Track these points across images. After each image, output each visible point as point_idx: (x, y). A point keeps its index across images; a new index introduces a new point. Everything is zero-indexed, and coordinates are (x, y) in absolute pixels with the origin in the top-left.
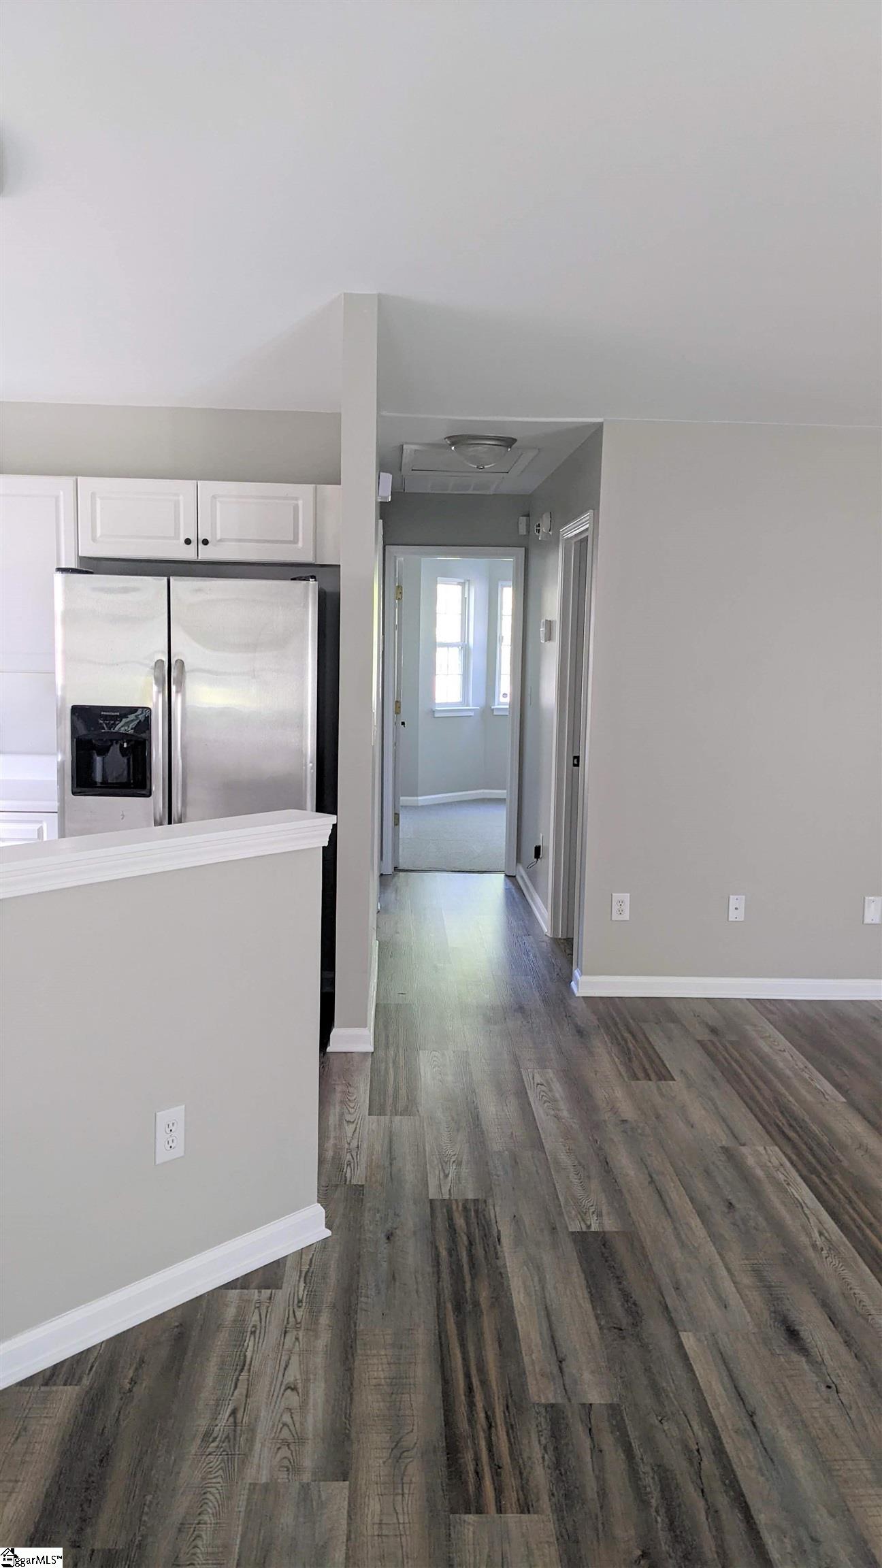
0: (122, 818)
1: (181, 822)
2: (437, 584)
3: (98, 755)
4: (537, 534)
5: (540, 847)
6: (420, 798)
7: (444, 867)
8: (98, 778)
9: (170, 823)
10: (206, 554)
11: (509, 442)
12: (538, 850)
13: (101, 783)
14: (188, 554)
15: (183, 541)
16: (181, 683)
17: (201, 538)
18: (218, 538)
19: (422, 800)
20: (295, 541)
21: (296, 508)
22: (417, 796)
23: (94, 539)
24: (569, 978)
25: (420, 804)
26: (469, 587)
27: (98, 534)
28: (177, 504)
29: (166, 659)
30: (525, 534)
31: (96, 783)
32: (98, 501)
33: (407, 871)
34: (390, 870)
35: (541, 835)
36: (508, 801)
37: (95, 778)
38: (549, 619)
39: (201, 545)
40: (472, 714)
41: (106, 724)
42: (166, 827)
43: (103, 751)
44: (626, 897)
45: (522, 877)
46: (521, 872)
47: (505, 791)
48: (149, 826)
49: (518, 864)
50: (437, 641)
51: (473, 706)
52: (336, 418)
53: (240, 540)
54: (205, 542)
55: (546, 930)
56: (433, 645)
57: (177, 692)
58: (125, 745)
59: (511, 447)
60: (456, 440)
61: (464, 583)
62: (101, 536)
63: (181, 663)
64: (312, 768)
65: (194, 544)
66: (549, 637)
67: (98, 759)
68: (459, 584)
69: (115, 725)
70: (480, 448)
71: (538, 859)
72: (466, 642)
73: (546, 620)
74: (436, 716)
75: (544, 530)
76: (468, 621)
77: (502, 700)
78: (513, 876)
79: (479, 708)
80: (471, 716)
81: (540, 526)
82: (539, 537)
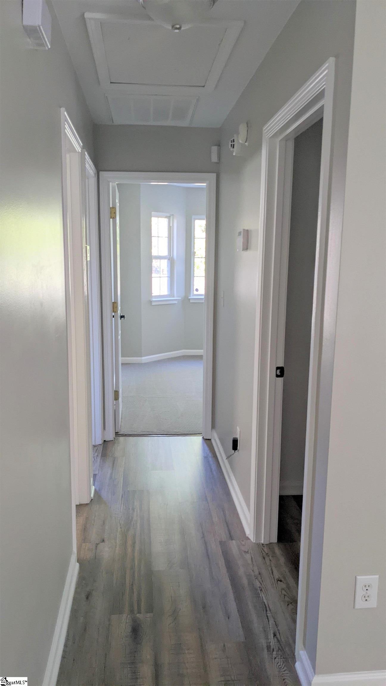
2: (151, 217)
5: (237, 440)
6: (143, 358)
7: (155, 431)
12: (235, 443)
19: (145, 359)
22: (141, 357)
25: (143, 362)
26: (173, 219)
30: (216, 160)
33: (126, 435)
34: (110, 436)
35: (239, 431)
40: (176, 302)
45: (216, 441)
46: (215, 436)
49: (213, 430)
50: (152, 255)
51: (177, 297)
56: (150, 258)
61: (170, 216)
66: (247, 247)
68: (166, 217)
71: (235, 451)
72: (172, 256)
73: (244, 230)
74: (153, 304)
75: (241, 142)
76: (173, 242)
77: (195, 293)
78: (208, 439)
79: (180, 298)
80: (176, 304)
81: (234, 142)
82: (233, 152)
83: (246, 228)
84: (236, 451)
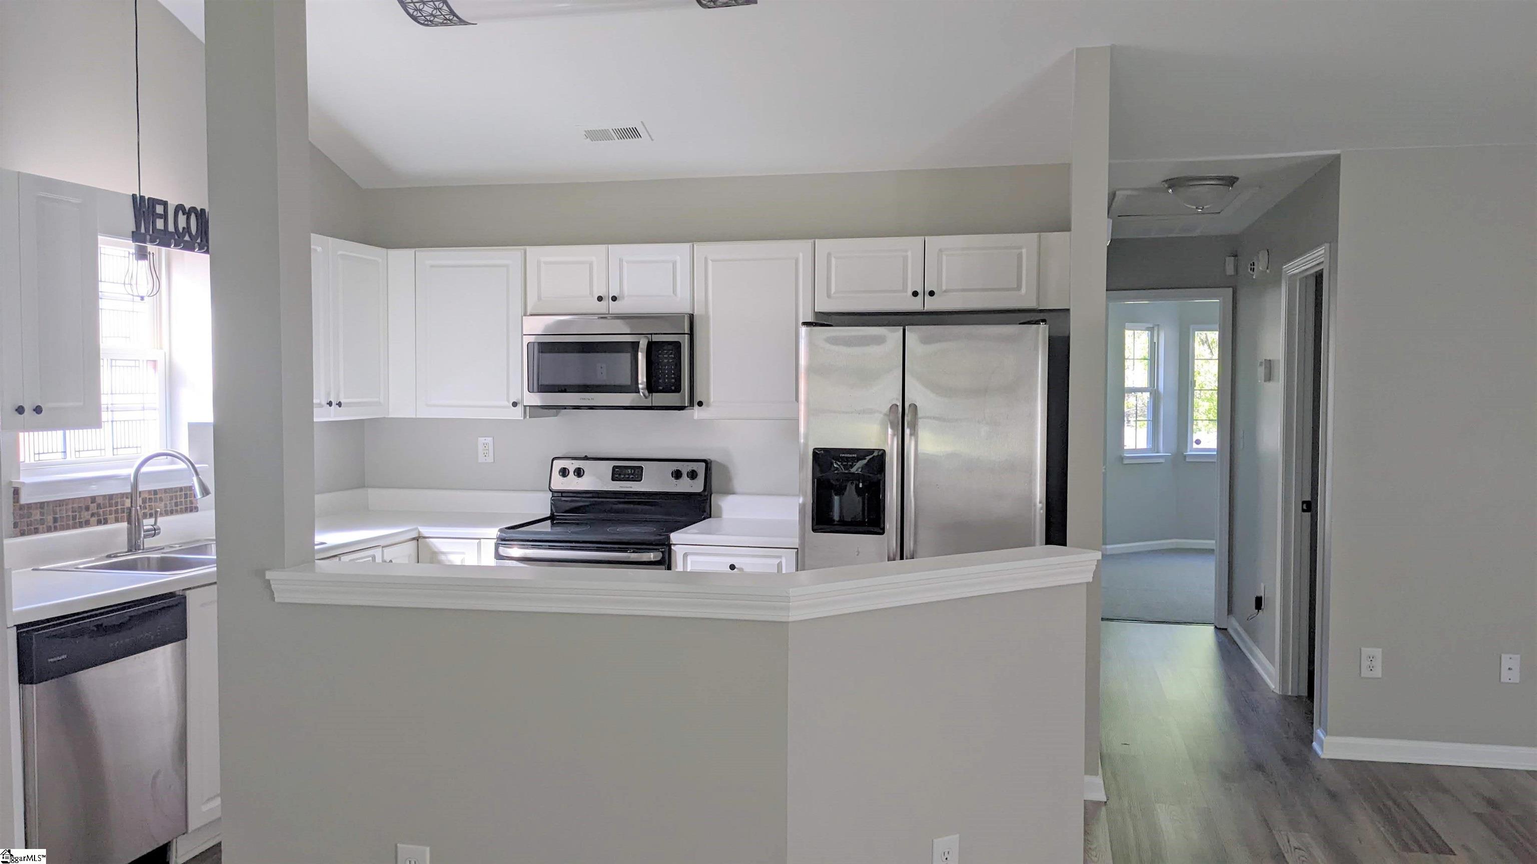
0: (858, 555)
1: (913, 558)
2: (1125, 331)
3: (836, 495)
4: (1251, 272)
5: (1261, 598)
6: (1108, 547)
8: (836, 517)
9: (902, 558)
10: (932, 305)
11: (1231, 181)
12: (1259, 603)
13: (838, 521)
14: (915, 305)
15: (910, 293)
16: (914, 427)
17: (927, 290)
18: (944, 288)
19: (1111, 548)
20: (1019, 288)
21: (1020, 256)
22: (1106, 545)
23: (829, 296)
24: (1308, 739)
25: (1109, 552)
26: (1158, 331)
27: (833, 290)
28: (905, 259)
29: (900, 404)
30: (1233, 273)
31: (834, 521)
32: (833, 260)
35: (1262, 585)
36: (1217, 552)
37: (834, 516)
38: (1268, 359)
39: (927, 296)
40: (1162, 460)
41: (844, 465)
42: (898, 562)
43: (840, 491)
44: (1378, 652)
45: (1236, 630)
46: (1233, 625)
47: (1214, 542)
48: (882, 561)
49: (1229, 616)
50: (1125, 387)
51: (1164, 452)
52: (1066, 168)
53: (964, 290)
54: (932, 293)
55: (1273, 686)
56: (1122, 392)
57: (911, 435)
58: (861, 485)
59: (1232, 186)
60: (1173, 183)
61: (1153, 327)
62: (834, 293)
63: (914, 407)
64: (1041, 509)
65: (920, 296)
66: (1269, 377)
67: (836, 499)
68: (1147, 329)
69: (852, 466)
70: (1198, 189)
71: (1258, 611)
72: (1155, 388)
73: (1265, 360)
74: (1126, 462)
75: (1261, 268)
76: (1158, 368)
77: (1195, 446)
78: (1223, 629)
79: (1170, 454)
80: (1162, 463)
81: (1254, 265)
82: (1253, 275)
83: (1268, 358)
84: (1260, 611)
